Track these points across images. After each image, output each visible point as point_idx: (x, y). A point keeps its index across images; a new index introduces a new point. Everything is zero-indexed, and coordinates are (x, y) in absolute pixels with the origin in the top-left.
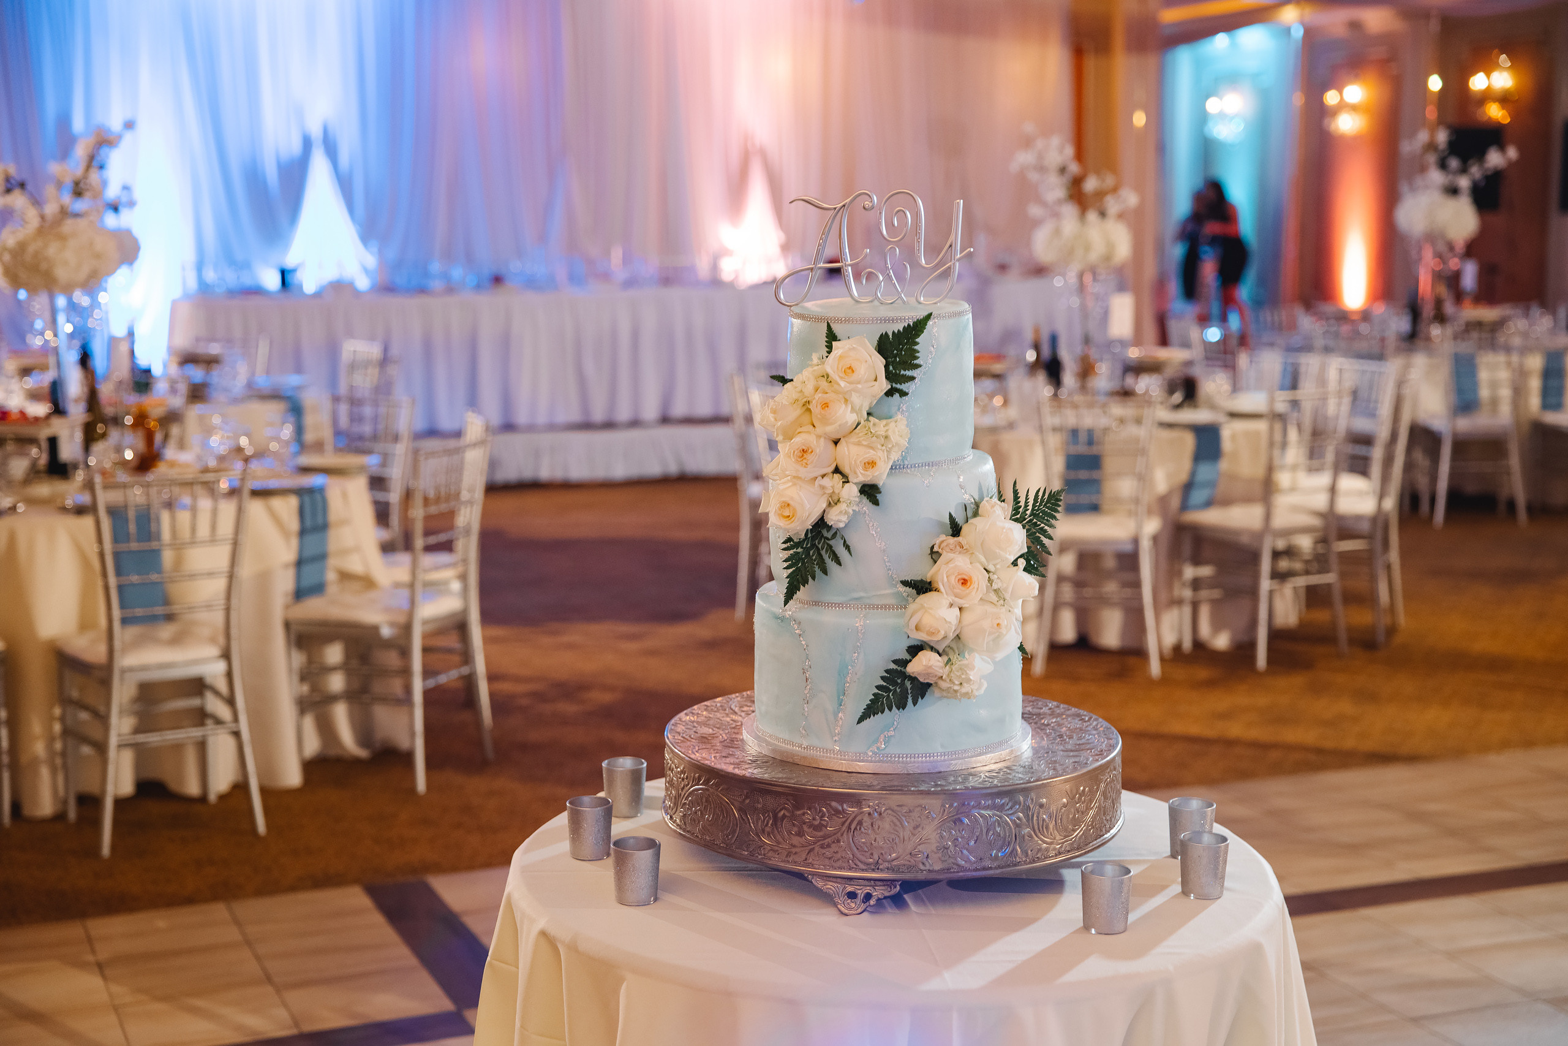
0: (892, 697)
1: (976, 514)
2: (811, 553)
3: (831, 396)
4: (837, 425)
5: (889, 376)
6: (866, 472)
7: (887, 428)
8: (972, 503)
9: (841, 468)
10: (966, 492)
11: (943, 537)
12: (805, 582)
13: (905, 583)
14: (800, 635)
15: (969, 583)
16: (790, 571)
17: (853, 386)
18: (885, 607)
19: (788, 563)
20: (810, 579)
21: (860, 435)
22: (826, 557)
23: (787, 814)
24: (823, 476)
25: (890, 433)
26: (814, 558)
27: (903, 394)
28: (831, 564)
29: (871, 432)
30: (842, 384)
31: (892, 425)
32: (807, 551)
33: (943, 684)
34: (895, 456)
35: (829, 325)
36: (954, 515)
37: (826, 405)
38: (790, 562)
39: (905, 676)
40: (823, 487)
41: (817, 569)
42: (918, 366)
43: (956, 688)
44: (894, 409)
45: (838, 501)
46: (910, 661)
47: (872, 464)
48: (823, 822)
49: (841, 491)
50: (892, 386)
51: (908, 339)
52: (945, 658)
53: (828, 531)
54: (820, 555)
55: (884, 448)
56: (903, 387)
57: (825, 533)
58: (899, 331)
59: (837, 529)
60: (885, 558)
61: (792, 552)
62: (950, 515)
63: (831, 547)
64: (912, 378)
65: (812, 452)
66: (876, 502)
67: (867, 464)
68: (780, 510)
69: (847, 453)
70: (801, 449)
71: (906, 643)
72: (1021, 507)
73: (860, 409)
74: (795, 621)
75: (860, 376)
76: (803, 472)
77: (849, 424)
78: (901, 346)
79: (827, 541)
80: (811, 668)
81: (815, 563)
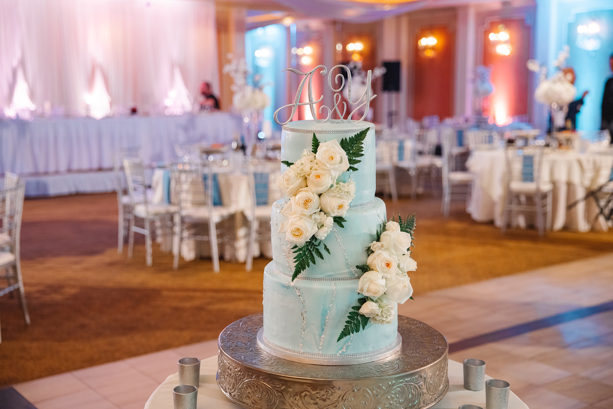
0: (353, 326)
1: (385, 229)
2: (307, 253)
3: (319, 172)
4: (324, 187)
5: (351, 161)
6: (339, 211)
7: (348, 187)
8: (382, 223)
9: (324, 209)
10: (380, 219)
11: (374, 242)
12: (304, 268)
13: (357, 267)
14: (299, 296)
15: (390, 266)
16: (297, 263)
17: (333, 166)
18: (344, 279)
19: (296, 260)
20: (307, 266)
21: (335, 191)
22: (315, 255)
23: (308, 393)
24: (315, 214)
25: (349, 190)
26: (308, 256)
27: (355, 170)
28: (317, 258)
29: (341, 190)
30: (328, 165)
31: (350, 186)
32: (304, 251)
33: (378, 318)
35: (314, 135)
36: (377, 230)
37: (318, 176)
38: (297, 259)
39: (358, 314)
40: (315, 219)
41: (310, 261)
42: (363, 155)
43: (384, 319)
44: (347, 177)
45: (323, 225)
46: (361, 307)
47: (341, 207)
48: (327, 397)
49: (326, 220)
50: (350, 166)
51: (357, 142)
52: (378, 304)
53: (316, 241)
54: (312, 255)
55: (347, 198)
56: (355, 166)
57: (315, 243)
58: (352, 137)
59: (322, 240)
60: (345, 254)
61: (298, 253)
63: (317, 250)
64: (360, 161)
65: (311, 201)
66: (342, 226)
67: (339, 207)
68: (294, 232)
69: (329, 201)
70: (305, 200)
71: (357, 298)
73: (334, 178)
74: (296, 288)
75: (337, 161)
76: (306, 212)
77: (329, 186)
78: (353, 145)
79: (315, 247)
80: (306, 312)
81: (309, 258)
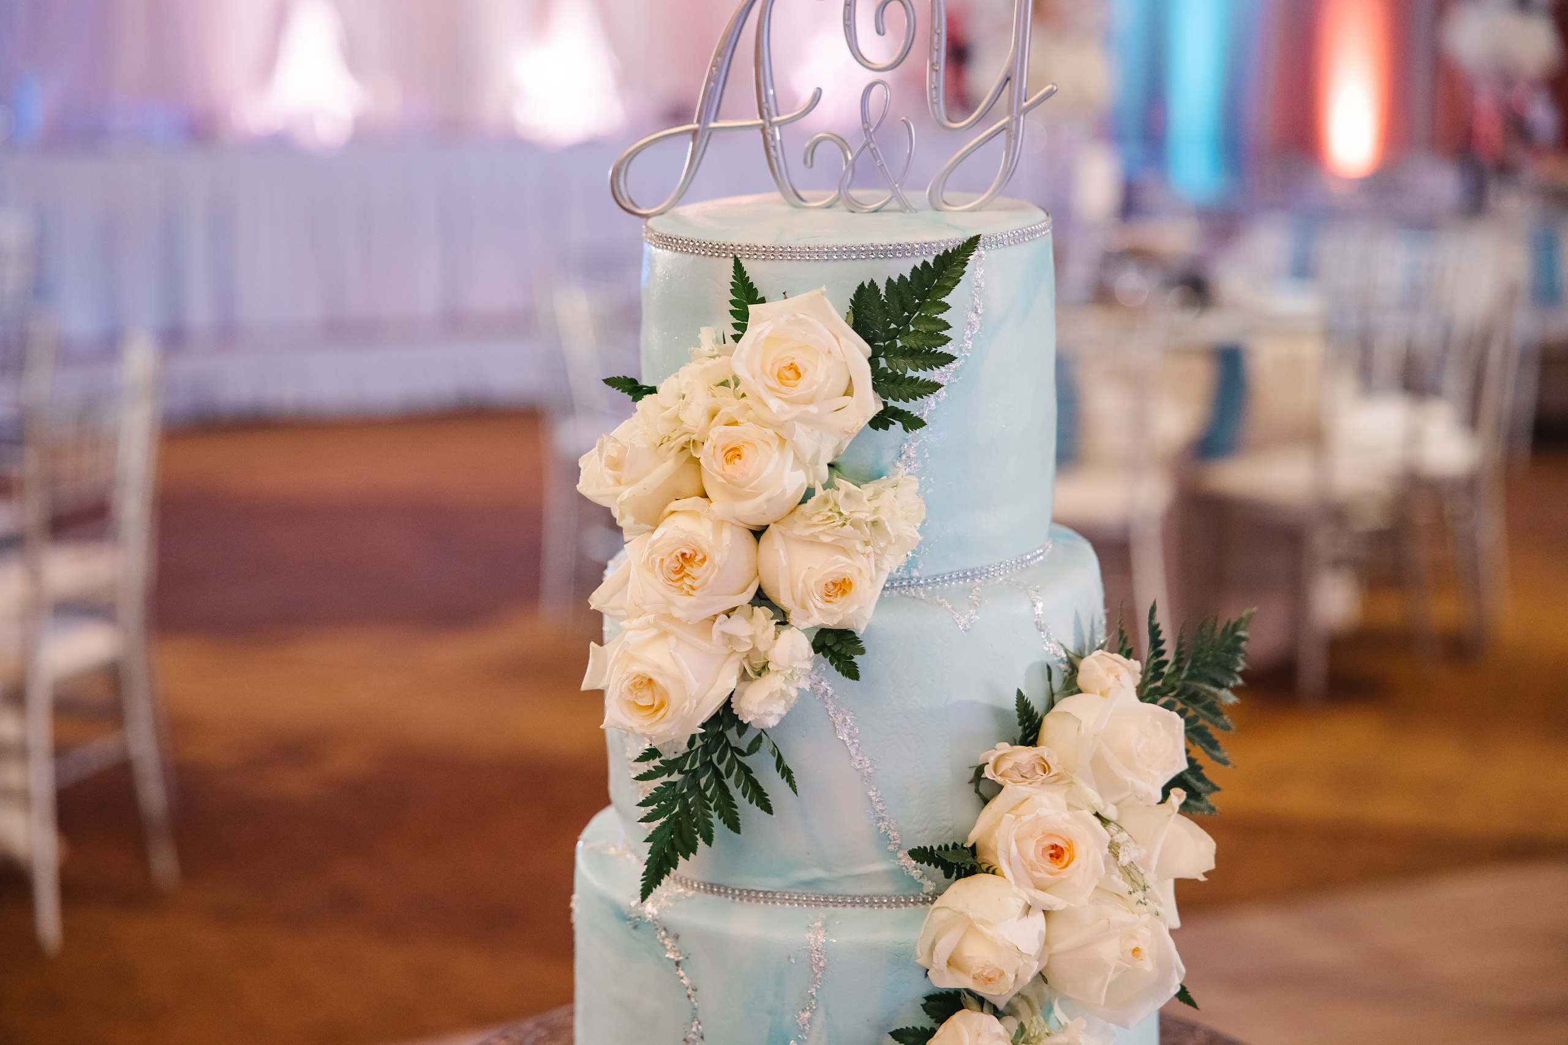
1: (1071, 687)
2: (703, 782)
3: (746, 430)
4: (759, 500)
5: (883, 382)
6: (830, 606)
7: (876, 503)
8: (1062, 660)
9: (769, 592)
10: (1048, 638)
11: (1004, 747)
12: (689, 849)
13: (920, 855)
14: (677, 963)
15: (1066, 857)
16: (657, 824)
17: (800, 409)
18: (871, 901)
19: (649, 809)
20: (700, 841)
21: (816, 520)
22: (736, 793)
24: (728, 614)
25: (883, 516)
26: (708, 793)
27: (913, 423)
28: (747, 808)
29: (841, 514)
30: (772, 401)
31: (888, 495)
32: (694, 775)
34: (892, 563)
35: (738, 266)
36: (1024, 692)
37: (734, 453)
38: (654, 807)
40: (730, 639)
41: (715, 818)
42: (950, 358)
44: (888, 456)
45: (765, 667)
46: (932, 1033)
47: (841, 587)
49: (773, 646)
50: (885, 404)
51: (923, 299)
52: (1012, 1023)
53: (740, 734)
54: (723, 789)
55: (869, 549)
56: (911, 407)
57: (732, 734)
58: (901, 277)
59: (762, 730)
60: (871, 794)
61: (657, 783)
62: (1019, 691)
63: (746, 771)
64: (936, 386)
65: (704, 560)
66: (852, 673)
67: (831, 587)
68: (631, 693)
69: (785, 563)
70: (678, 553)
71: (918, 990)
72: (1166, 662)
73: (815, 461)
74: (665, 929)
75: (815, 387)
76: (683, 605)
77: (790, 493)
78: (906, 314)
79: (739, 758)
80: (702, 1038)
81: (712, 805)
